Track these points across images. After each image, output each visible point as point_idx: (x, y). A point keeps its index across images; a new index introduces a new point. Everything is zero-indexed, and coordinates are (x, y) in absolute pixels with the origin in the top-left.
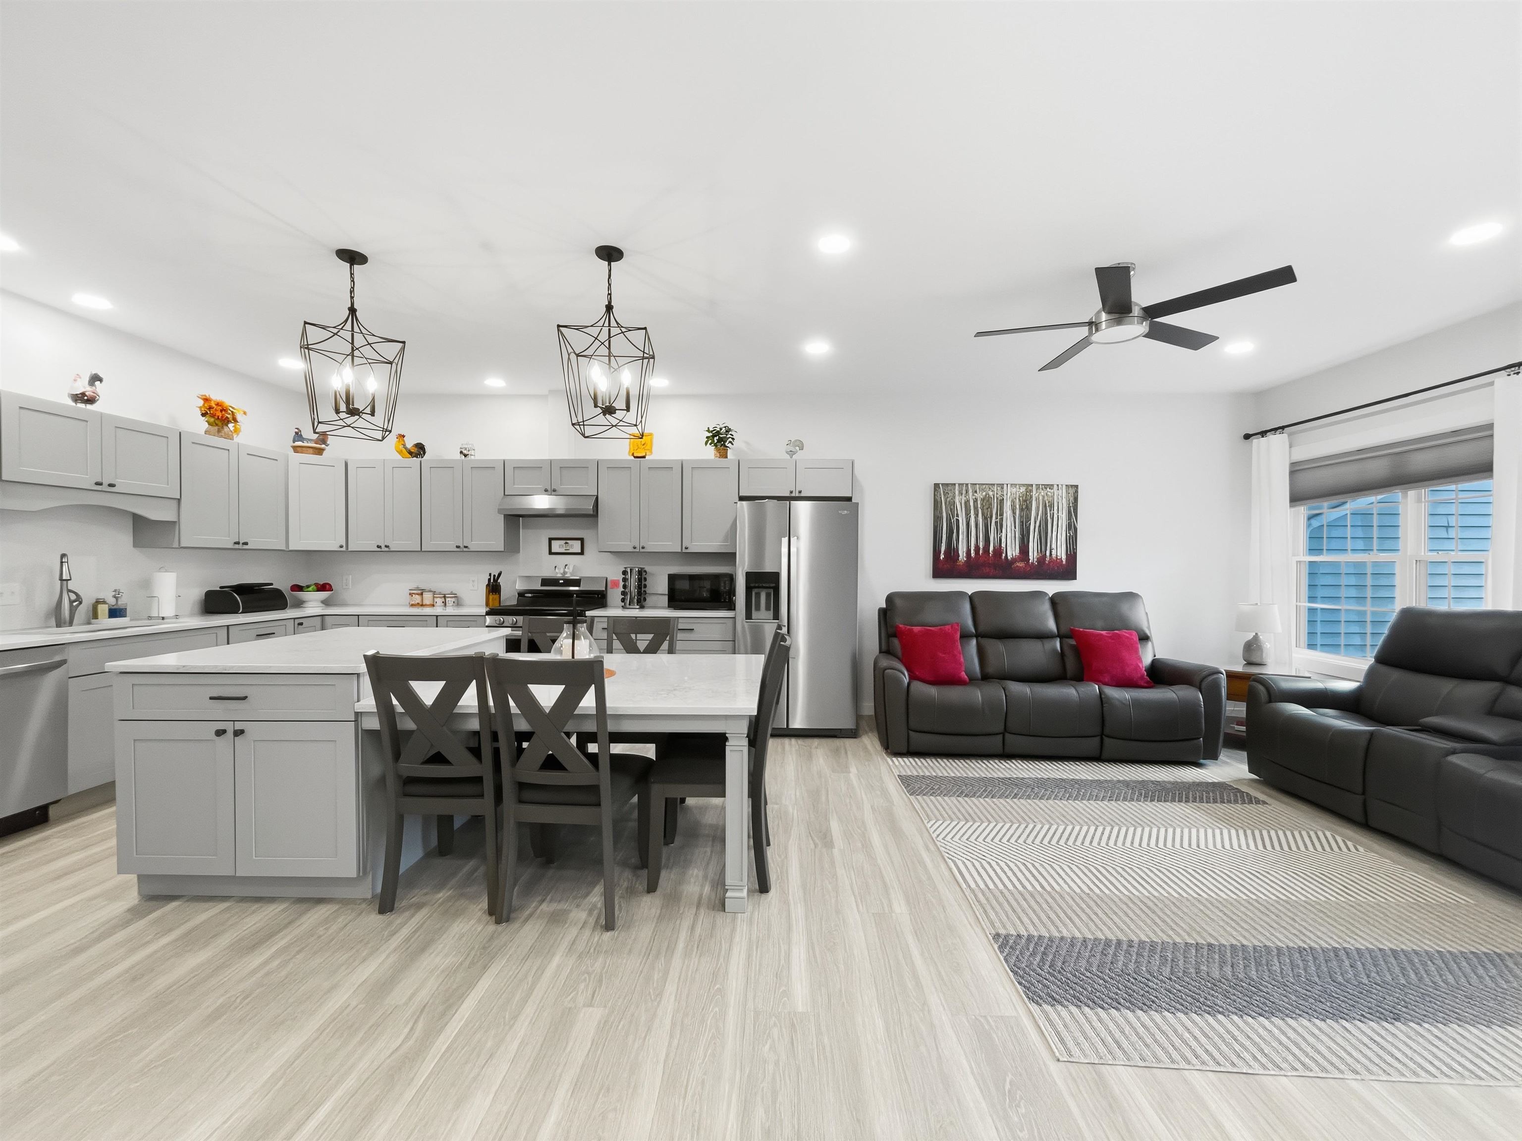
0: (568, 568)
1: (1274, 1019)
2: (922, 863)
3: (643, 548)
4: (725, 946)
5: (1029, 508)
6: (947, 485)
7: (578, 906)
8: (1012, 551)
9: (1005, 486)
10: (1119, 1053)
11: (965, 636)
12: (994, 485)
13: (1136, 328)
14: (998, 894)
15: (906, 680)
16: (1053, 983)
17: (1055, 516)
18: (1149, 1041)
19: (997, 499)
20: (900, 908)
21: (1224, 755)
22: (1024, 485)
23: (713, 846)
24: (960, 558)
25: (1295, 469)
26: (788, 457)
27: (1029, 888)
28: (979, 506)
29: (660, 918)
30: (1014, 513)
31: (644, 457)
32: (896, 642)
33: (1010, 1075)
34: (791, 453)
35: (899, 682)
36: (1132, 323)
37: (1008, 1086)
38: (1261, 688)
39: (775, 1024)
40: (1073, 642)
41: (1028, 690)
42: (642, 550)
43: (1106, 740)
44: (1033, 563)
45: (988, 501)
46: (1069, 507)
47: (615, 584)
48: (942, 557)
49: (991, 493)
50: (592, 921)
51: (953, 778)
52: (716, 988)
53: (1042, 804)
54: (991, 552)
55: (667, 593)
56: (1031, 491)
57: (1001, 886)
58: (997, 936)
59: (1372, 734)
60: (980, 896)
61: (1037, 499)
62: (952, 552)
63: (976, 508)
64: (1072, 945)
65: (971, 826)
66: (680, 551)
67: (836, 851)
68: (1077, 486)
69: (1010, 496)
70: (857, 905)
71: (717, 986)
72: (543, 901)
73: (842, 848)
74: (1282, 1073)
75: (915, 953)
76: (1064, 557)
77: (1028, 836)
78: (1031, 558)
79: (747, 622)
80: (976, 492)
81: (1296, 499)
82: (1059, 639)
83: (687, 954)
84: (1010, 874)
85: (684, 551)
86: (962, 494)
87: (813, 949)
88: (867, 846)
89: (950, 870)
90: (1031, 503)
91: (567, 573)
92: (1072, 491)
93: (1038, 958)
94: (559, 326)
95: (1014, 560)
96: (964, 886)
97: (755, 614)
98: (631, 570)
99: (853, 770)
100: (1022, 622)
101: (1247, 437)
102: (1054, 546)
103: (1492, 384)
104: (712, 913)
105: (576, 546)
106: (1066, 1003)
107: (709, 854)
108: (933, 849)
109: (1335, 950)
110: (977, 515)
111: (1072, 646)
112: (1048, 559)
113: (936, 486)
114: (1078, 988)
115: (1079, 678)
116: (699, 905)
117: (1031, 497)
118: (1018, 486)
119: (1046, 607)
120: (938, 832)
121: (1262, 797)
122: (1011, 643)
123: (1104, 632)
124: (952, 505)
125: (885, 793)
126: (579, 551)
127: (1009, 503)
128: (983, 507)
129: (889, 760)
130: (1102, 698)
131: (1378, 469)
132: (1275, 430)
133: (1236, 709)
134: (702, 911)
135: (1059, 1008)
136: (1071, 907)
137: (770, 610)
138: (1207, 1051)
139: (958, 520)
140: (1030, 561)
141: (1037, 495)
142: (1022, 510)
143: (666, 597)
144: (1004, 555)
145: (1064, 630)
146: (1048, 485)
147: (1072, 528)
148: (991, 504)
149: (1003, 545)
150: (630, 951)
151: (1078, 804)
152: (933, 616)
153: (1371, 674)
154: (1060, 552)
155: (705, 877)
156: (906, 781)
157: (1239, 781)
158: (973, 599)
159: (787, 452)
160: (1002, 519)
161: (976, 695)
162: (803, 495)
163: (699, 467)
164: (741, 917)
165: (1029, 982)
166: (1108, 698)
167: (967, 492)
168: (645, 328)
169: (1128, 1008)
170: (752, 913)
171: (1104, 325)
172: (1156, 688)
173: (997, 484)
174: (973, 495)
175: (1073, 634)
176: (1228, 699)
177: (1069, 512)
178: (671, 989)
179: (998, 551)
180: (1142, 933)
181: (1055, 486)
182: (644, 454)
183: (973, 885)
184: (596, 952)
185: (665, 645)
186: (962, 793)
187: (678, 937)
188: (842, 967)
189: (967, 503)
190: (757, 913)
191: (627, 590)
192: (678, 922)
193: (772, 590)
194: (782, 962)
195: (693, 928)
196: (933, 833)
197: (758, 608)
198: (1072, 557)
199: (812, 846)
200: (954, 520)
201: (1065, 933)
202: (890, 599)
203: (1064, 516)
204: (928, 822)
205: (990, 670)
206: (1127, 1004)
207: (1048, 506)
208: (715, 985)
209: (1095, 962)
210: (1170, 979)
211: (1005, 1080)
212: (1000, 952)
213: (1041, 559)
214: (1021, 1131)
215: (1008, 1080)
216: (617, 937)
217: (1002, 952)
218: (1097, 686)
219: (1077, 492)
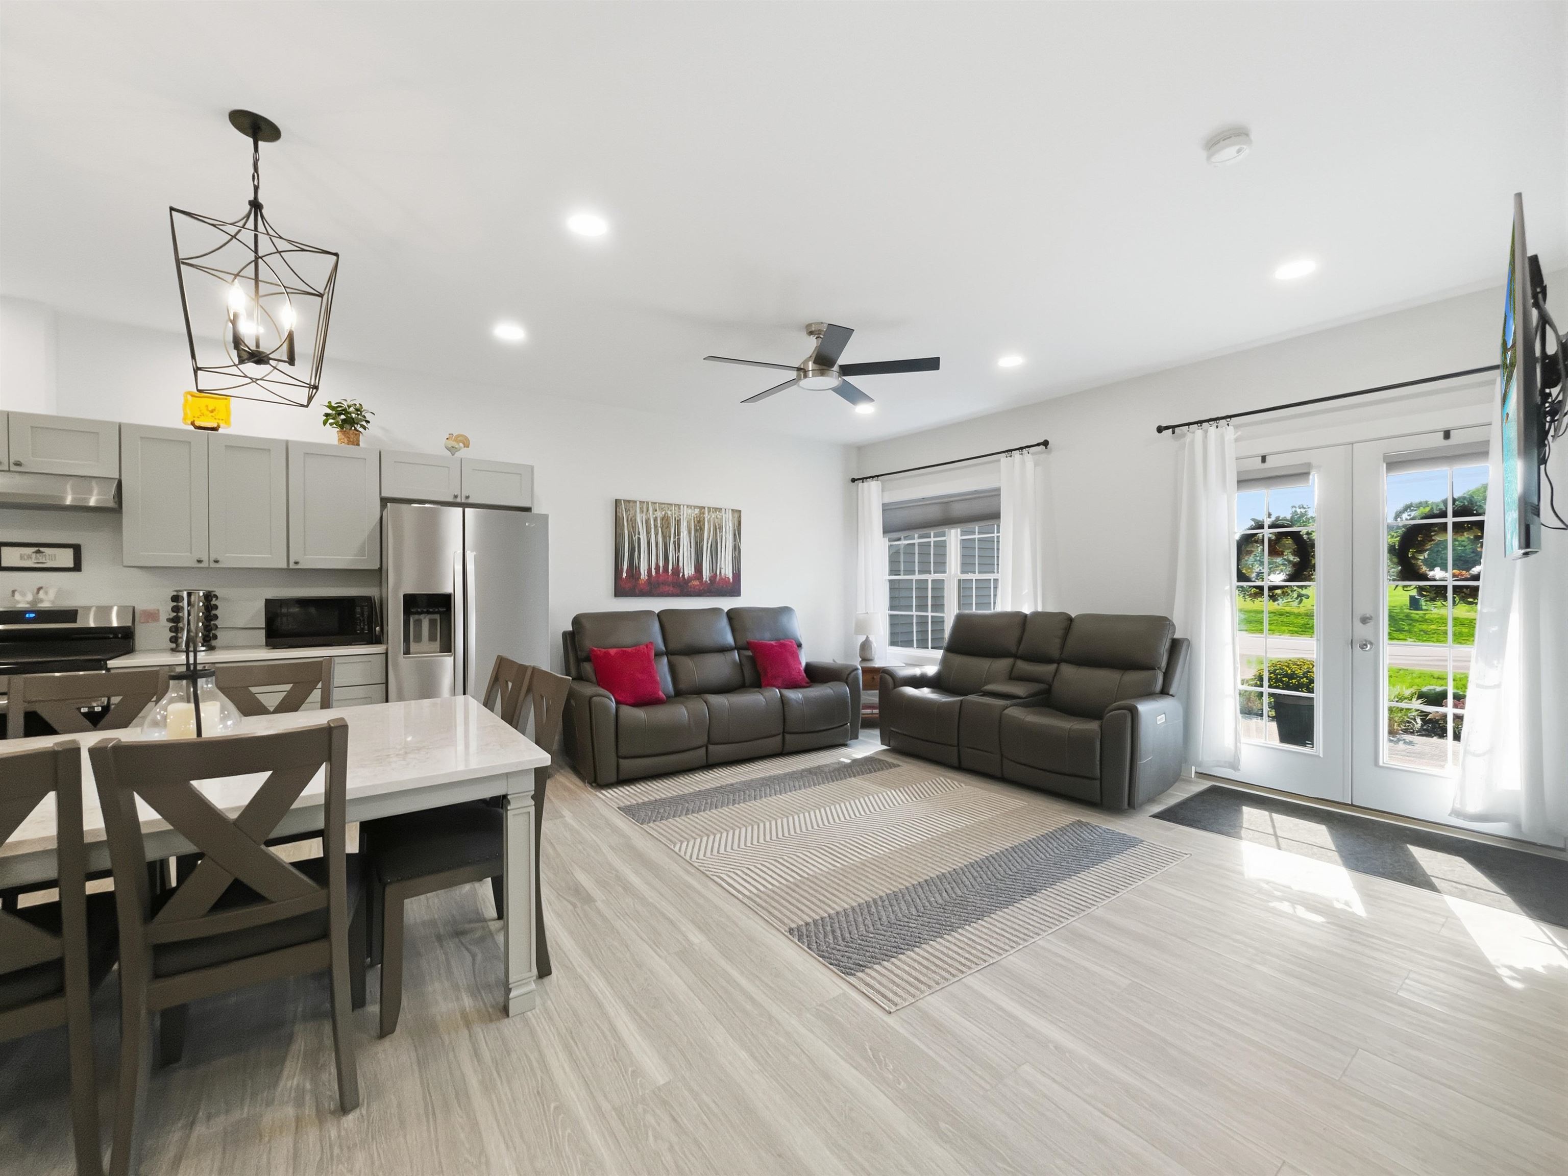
0: (46, 593)
1: (985, 919)
2: (690, 887)
3: (216, 561)
4: (534, 1056)
5: (702, 529)
6: (629, 501)
7: (269, 1103)
8: (688, 570)
9: (682, 506)
10: (922, 987)
11: (658, 655)
12: (671, 505)
13: (832, 380)
14: (770, 893)
15: (614, 705)
16: (854, 953)
17: (724, 538)
18: (933, 968)
19: (675, 519)
20: (697, 938)
21: (863, 733)
22: (696, 507)
23: (442, 947)
24: (642, 577)
25: (887, 508)
26: (449, 453)
27: (791, 880)
28: (659, 525)
29: (422, 1063)
30: (690, 533)
31: (214, 429)
32: (588, 668)
33: (867, 1044)
34: (452, 450)
35: (606, 708)
36: (832, 377)
37: (870, 1053)
38: (887, 677)
39: (645, 1111)
40: (749, 653)
41: (726, 702)
42: (213, 565)
43: (788, 736)
44: (706, 581)
45: (667, 520)
46: (734, 530)
47: (152, 616)
48: (624, 575)
49: (669, 513)
50: (309, 1110)
51: (671, 798)
52: (552, 1109)
53: (757, 803)
54: (670, 571)
55: (264, 626)
56: (704, 513)
57: (770, 886)
58: (791, 931)
59: (961, 701)
60: (758, 900)
61: (709, 521)
62: (634, 570)
63: (656, 526)
64: (847, 915)
65: (714, 839)
66: (284, 566)
67: (599, 904)
68: (740, 511)
69: (687, 516)
70: (655, 951)
71: (552, 1106)
72: (192, 1124)
73: (604, 898)
74: (1008, 953)
75: (735, 974)
76: (731, 576)
77: (765, 835)
78: (704, 577)
79: (404, 657)
80: (656, 511)
81: (886, 531)
82: (736, 651)
83: (488, 1087)
84: (770, 873)
85: (292, 566)
86: (643, 512)
87: (635, 1011)
88: (628, 888)
89: (720, 885)
90: (704, 523)
91: (41, 601)
92: (736, 515)
93: (831, 937)
94: (172, 209)
95: (690, 579)
96: (740, 896)
97: (413, 646)
98: (189, 595)
99: (566, 813)
100: (707, 640)
101: (853, 480)
102: (723, 566)
103: (999, 460)
104: (493, 1026)
105: (65, 558)
106: (869, 965)
107: (442, 958)
108: (693, 871)
109: (987, 858)
110: (656, 535)
111: (748, 657)
112: (718, 578)
113: (617, 502)
114: (871, 950)
115: (758, 684)
116: (468, 1024)
117: (704, 518)
118: (693, 508)
119: (724, 623)
120: (689, 854)
121: (895, 762)
122: (700, 659)
123: (772, 642)
124: (633, 522)
125: (615, 830)
126: (71, 565)
127: (685, 524)
128: (663, 526)
129: (598, 794)
130: (783, 700)
131: (934, 513)
132: (873, 477)
133: (871, 697)
134: (478, 1029)
135: (867, 970)
136: (829, 885)
137: (436, 640)
138: (966, 958)
139: (639, 539)
140: (704, 580)
141: (709, 517)
142: (696, 530)
143: (264, 631)
144: (681, 574)
145: (742, 642)
146: (717, 508)
147: (737, 549)
148: (669, 523)
149: (681, 564)
150: (402, 1123)
151: (783, 797)
152: (627, 638)
153: (944, 662)
154: (727, 571)
155: (456, 988)
156: (629, 811)
157: (877, 753)
158: (663, 617)
159: (448, 449)
160: (679, 539)
161: (680, 712)
162: (470, 501)
163: (313, 452)
164: (533, 1015)
165: (837, 960)
166: (789, 699)
167: (648, 510)
168: (336, 255)
169: (908, 950)
170: (544, 1004)
171: (810, 374)
172: (813, 687)
173: (675, 505)
174: (653, 514)
175: (749, 646)
176: (863, 690)
177: (735, 535)
178: (493, 1142)
179: (676, 570)
180: (883, 889)
181: (723, 510)
182: (215, 425)
183: (747, 893)
184: (345, 1149)
185: (316, 695)
186: (688, 810)
187: (463, 1075)
188: (676, 1018)
189: (647, 521)
190: (549, 1002)
191: (180, 625)
192: (451, 1055)
193: (439, 615)
194: (613, 1042)
195: (476, 1054)
196: (685, 856)
197: (418, 639)
198: (737, 575)
199: (570, 907)
200: (635, 538)
201: (839, 909)
202: (577, 621)
203: (730, 538)
204: (674, 847)
205: (682, 686)
206: (906, 947)
207: (718, 528)
208: (549, 1107)
209: (868, 922)
210: (919, 916)
211: (865, 1049)
212: (802, 943)
213: (713, 578)
214: (899, 1084)
215: (867, 1048)
216: (369, 1115)
217: (803, 943)
218: (777, 690)
219: (740, 517)
